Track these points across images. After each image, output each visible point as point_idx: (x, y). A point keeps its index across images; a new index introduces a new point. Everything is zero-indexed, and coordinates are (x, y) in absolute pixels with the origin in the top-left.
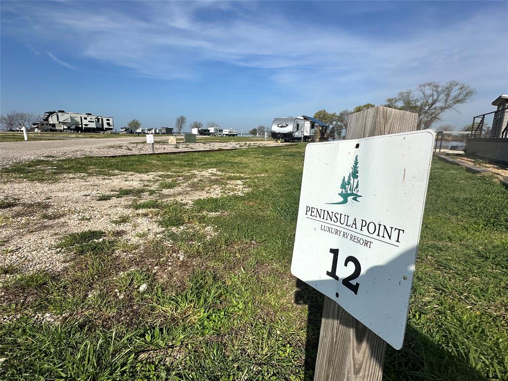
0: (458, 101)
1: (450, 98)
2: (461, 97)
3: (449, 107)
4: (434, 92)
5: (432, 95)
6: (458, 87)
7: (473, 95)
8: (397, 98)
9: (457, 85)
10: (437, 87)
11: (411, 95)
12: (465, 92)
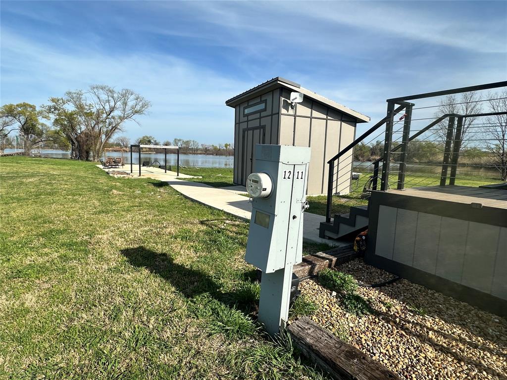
0: (136, 112)
3: (128, 117)
5: (108, 101)
6: (133, 96)
8: (65, 99)
12: (141, 103)
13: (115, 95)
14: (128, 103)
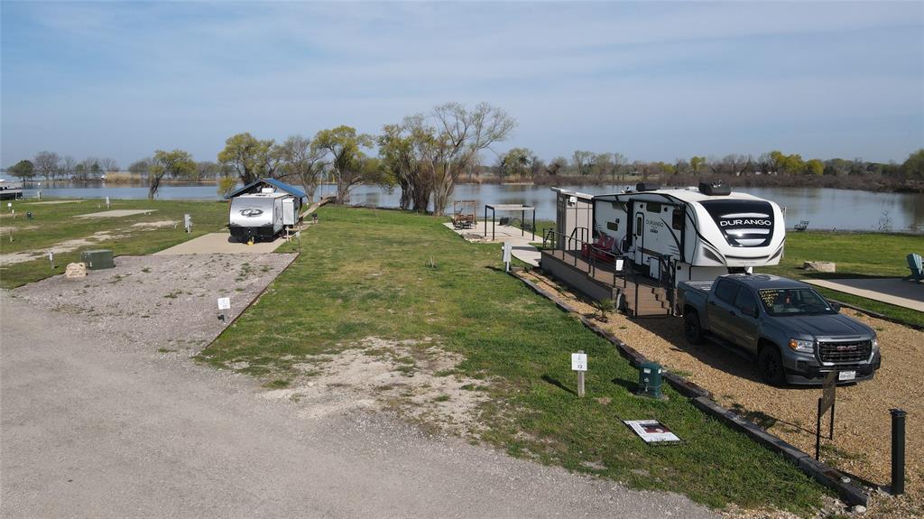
0: (495, 137)
1: (482, 131)
2: (498, 129)
3: (483, 145)
4: (460, 122)
5: (457, 126)
6: (492, 113)
7: (513, 129)
8: (401, 126)
9: (489, 110)
10: (462, 113)
11: (424, 123)
12: (502, 123)
13: (467, 117)
14: (484, 125)
